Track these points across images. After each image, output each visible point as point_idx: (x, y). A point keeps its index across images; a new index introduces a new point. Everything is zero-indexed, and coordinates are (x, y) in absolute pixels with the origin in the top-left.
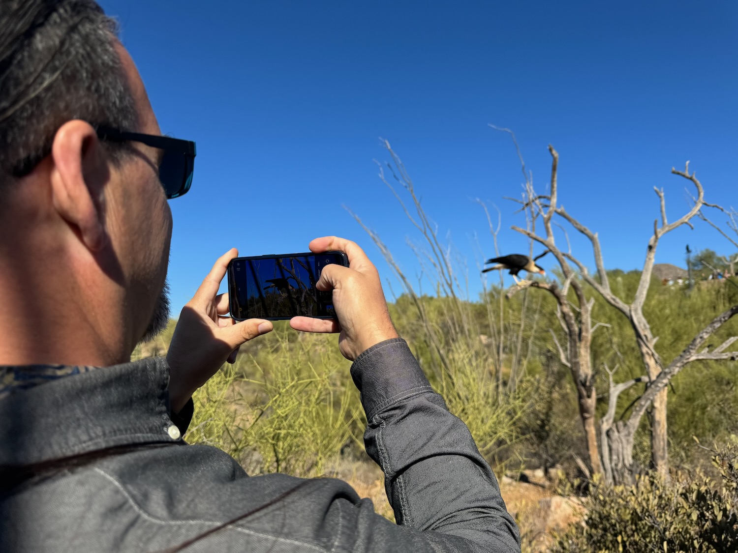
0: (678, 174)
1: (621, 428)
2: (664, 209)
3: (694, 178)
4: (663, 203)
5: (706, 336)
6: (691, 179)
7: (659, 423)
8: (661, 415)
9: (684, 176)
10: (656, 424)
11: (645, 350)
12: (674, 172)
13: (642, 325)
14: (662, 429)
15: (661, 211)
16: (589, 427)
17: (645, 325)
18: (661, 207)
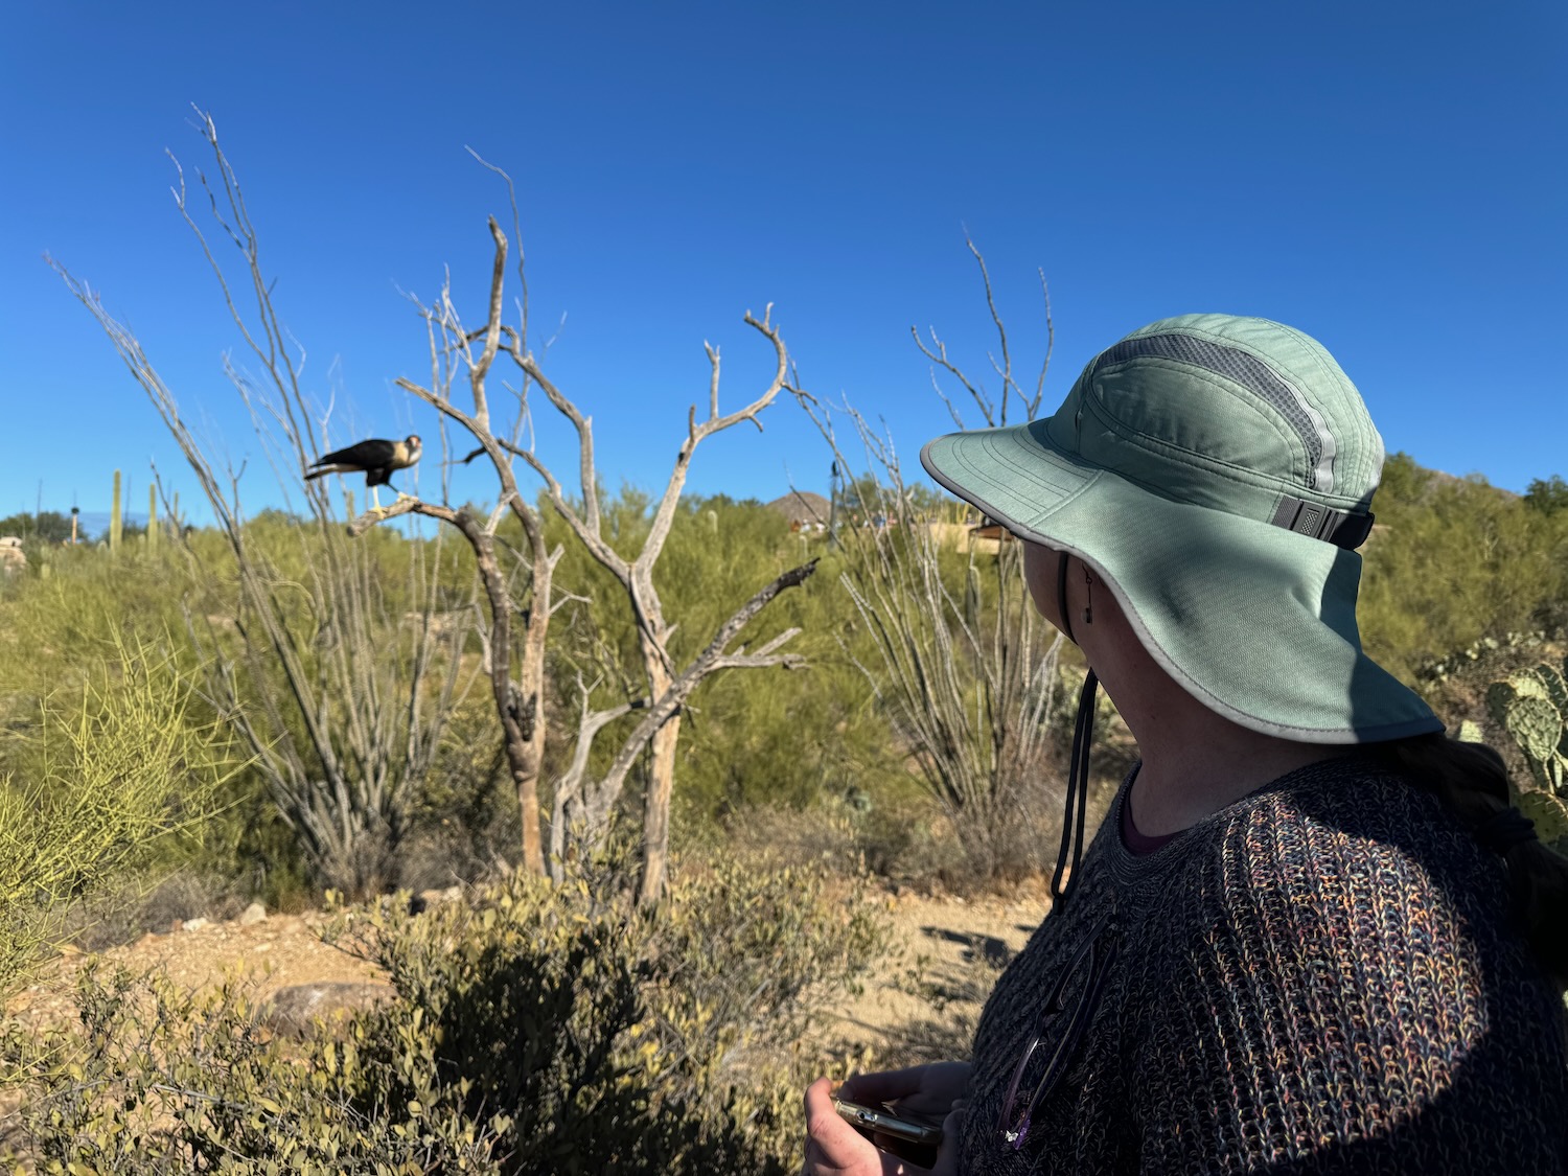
0: (754, 324)
1: (591, 797)
2: (716, 388)
3: (776, 336)
4: (717, 375)
5: (738, 626)
6: (771, 337)
7: (658, 783)
8: (664, 769)
9: (761, 330)
10: (654, 786)
11: (648, 648)
12: (747, 320)
13: (648, 602)
14: (663, 793)
15: (711, 391)
16: (526, 796)
17: (652, 602)
18: (712, 382)
